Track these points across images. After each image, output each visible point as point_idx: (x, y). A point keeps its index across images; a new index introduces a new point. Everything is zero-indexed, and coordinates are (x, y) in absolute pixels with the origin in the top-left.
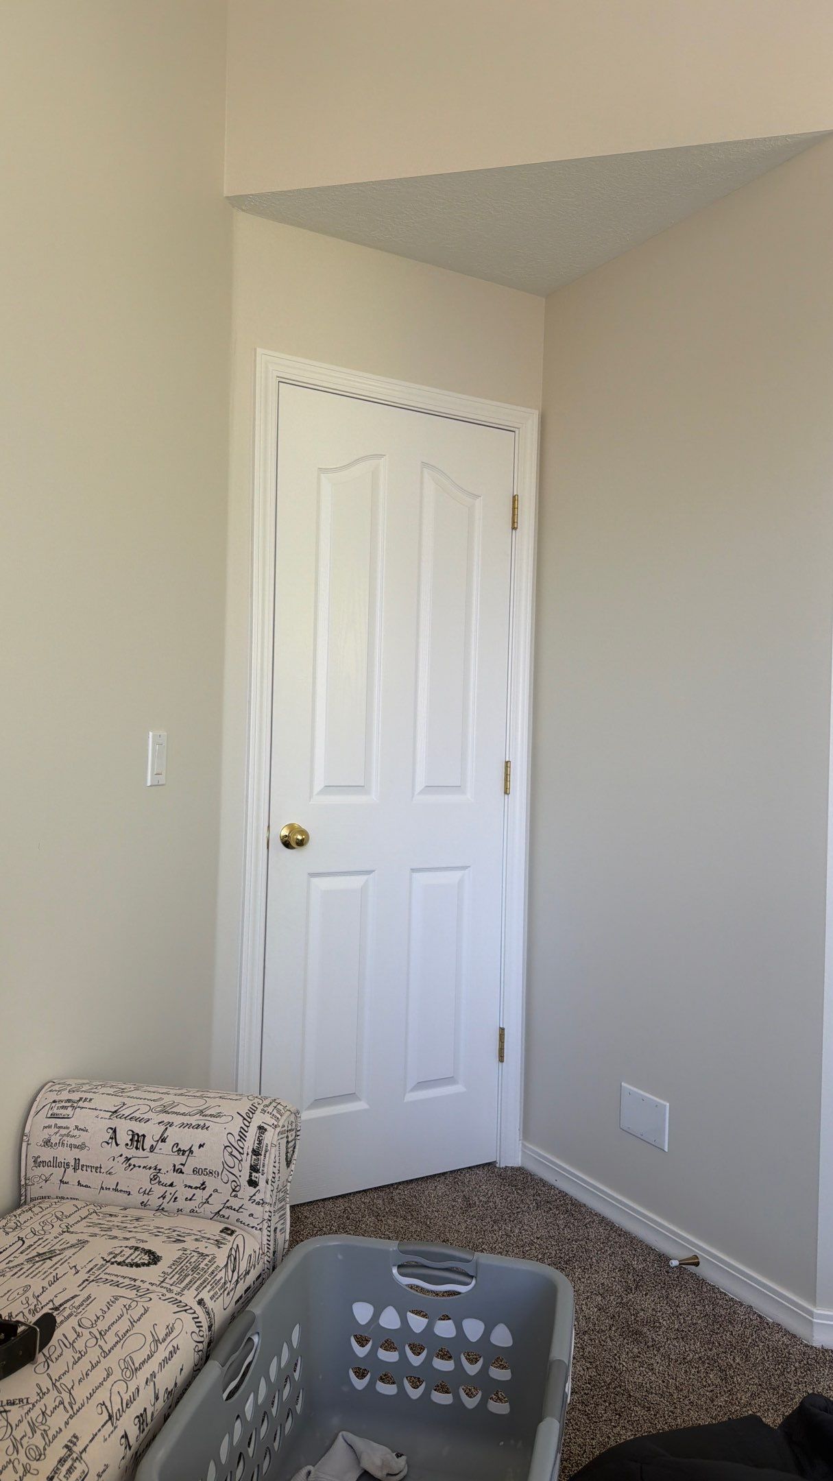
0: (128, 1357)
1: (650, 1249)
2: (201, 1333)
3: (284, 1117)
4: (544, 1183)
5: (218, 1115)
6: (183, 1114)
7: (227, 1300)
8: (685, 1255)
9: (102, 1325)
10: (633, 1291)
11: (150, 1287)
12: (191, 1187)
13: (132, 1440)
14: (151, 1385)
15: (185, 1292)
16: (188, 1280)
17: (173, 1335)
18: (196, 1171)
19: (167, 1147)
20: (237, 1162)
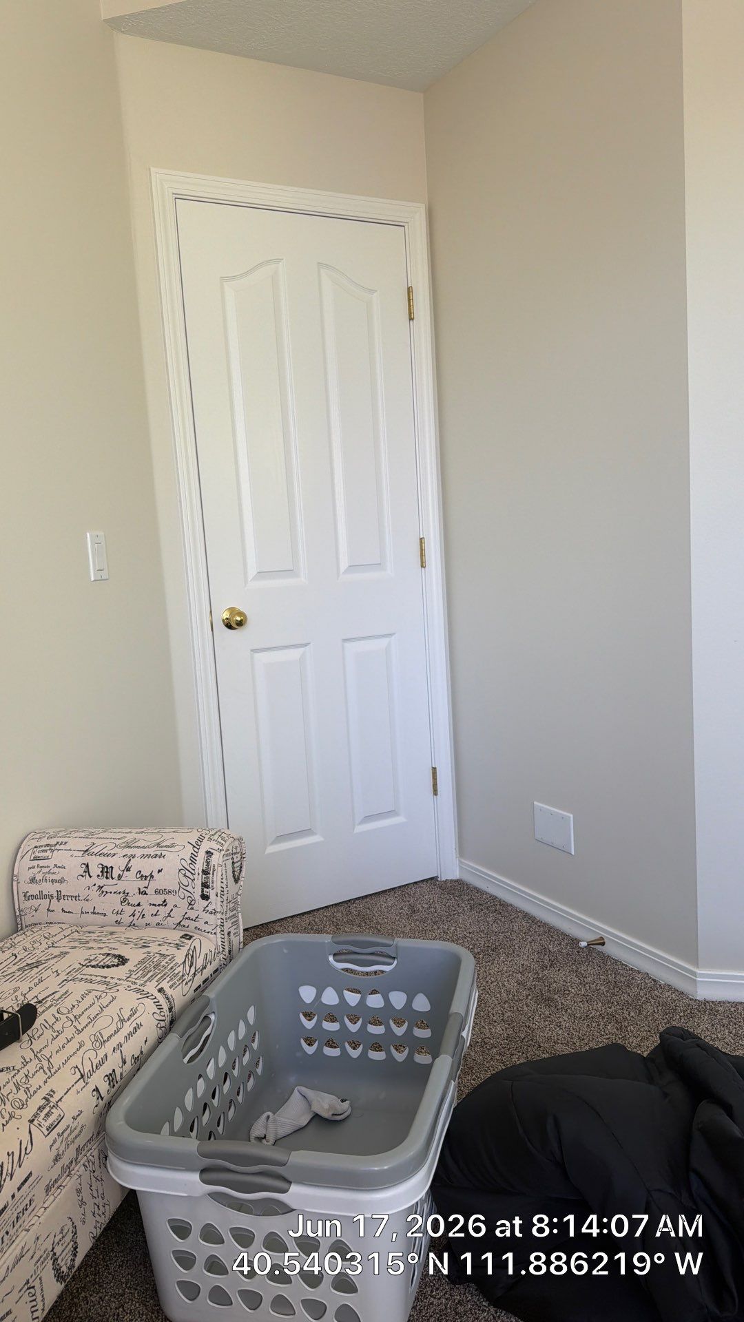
0: (98, 1033)
1: (565, 935)
2: (162, 1014)
3: (228, 843)
4: (478, 890)
5: (173, 845)
6: (144, 847)
7: (186, 988)
8: (592, 937)
9: (77, 1012)
10: (548, 968)
11: (119, 982)
12: (155, 905)
13: (104, 1093)
14: (119, 1051)
15: (148, 983)
16: (150, 974)
17: (136, 1016)
18: (157, 892)
19: (131, 875)
20: (190, 881)
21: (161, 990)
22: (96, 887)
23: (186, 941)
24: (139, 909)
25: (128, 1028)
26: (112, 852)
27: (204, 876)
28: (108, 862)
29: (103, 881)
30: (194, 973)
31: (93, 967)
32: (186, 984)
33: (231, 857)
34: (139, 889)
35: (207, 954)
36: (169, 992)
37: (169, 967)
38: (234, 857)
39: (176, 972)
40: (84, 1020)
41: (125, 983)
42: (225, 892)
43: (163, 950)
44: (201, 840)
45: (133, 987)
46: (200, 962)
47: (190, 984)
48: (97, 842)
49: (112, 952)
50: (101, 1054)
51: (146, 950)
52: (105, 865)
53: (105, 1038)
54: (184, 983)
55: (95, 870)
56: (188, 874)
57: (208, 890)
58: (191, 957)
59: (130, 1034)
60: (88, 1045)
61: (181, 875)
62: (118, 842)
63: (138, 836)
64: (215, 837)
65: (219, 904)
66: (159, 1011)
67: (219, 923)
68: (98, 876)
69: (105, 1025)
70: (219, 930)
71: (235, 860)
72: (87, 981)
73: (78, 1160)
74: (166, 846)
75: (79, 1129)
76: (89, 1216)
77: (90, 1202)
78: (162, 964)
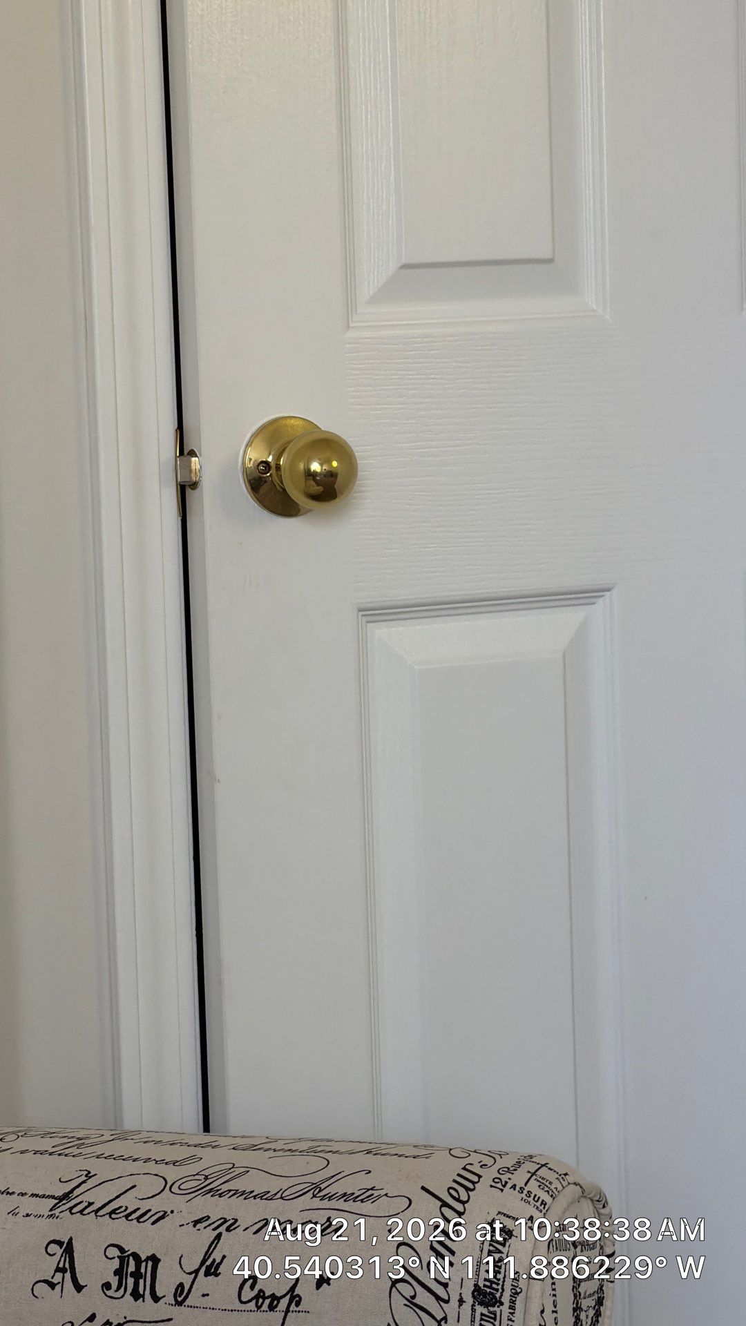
5: (368, 1195)
6: (262, 1196)
19: (222, 1290)
26: (156, 1205)
28: (140, 1240)
29: (123, 1307)
44: (467, 1182)
48: (102, 1169)
52: (130, 1247)
55: (94, 1267)
56: (424, 1298)
62: (172, 1174)
63: (242, 1159)
64: (519, 1178)
68: (106, 1286)
74: (346, 1196)
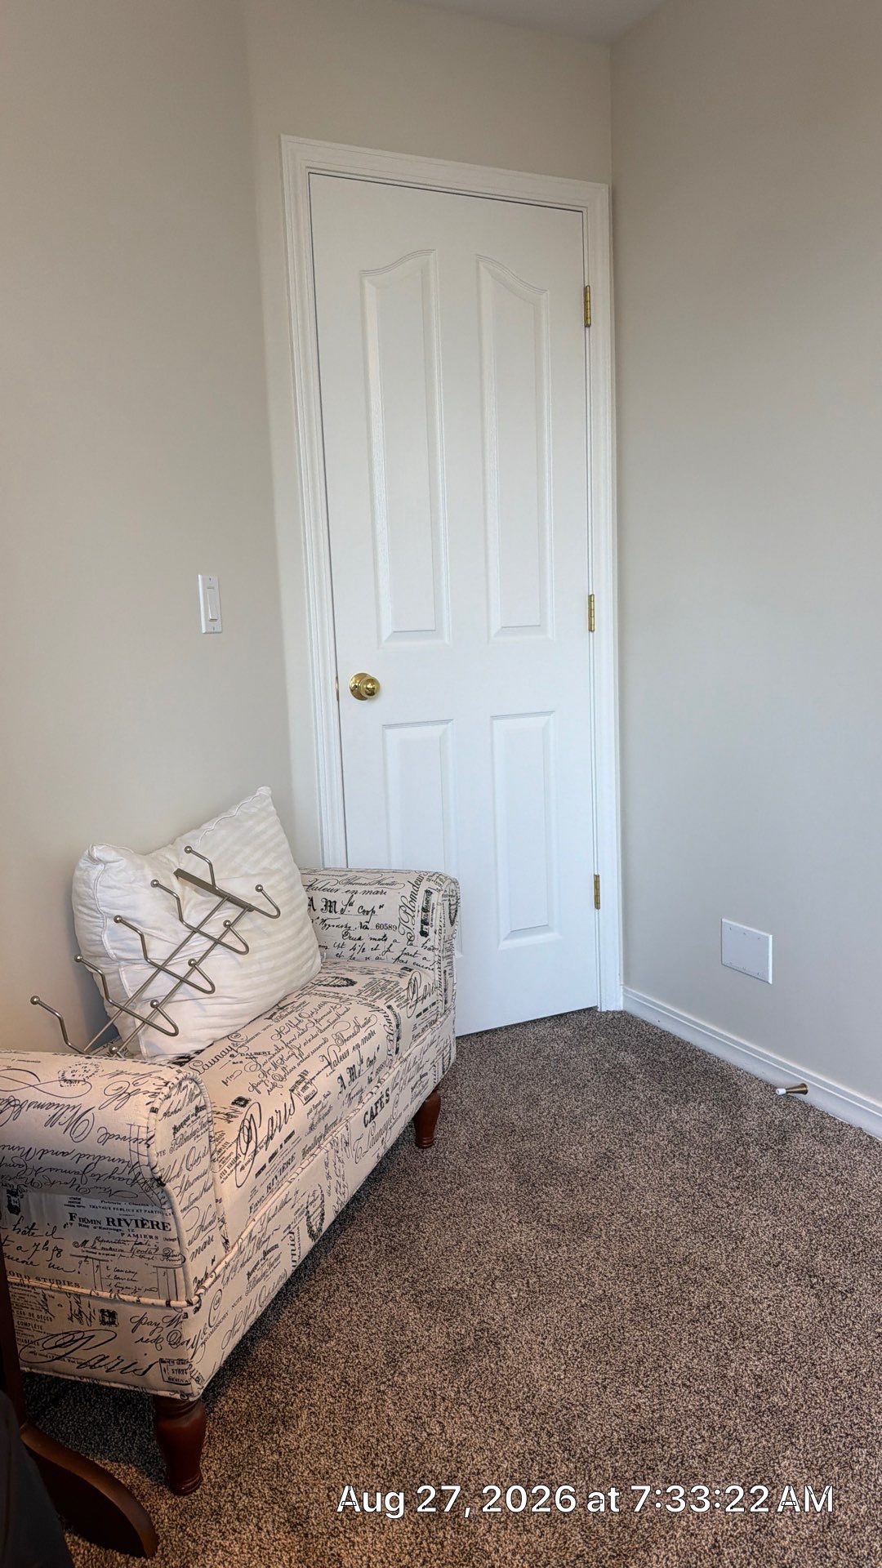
0: (338, 1033)
2: (392, 1028)
3: (446, 886)
6: (365, 884)
7: (410, 1011)
9: (316, 1017)
11: (349, 997)
12: (375, 939)
13: (346, 1084)
14: (357, 1051)
15: (377, 1000)
16: (378, 994)
17: (370, 1024)
18: (378, 926)
19: (354, 909)
20: (410, 918)
21: (389, 1007)
22: (319, 921)
23: (408, 973)
24: (360, 943)
25: (363, 1033)
26: (335, 887)
27: (424, 913)
29: (327, 915)
30: (417, 1001)
31: (325, 985)
32: (410, 1007)
33: (448, 898)
34: (361, 924)
35: (426, 986)
36: (397, 1010)
37: (395, 990)
38: (451, 899)
39: (402, 995)
40: (324, 1023)
41: (357, 998)
42: (443, 931)
43: (388, 977)
44: (420, 879)
45: (364, 1002)
46: (421, 992)
47: (413, 1008)
49: (341, 976)
50: (344, 1050)
51: (372, 976)
53: (346, 1038)
54: (409, 1006)
55: (319, 904)
56: (408, 911)
57: (427, 927)
58: (413, 984)
59: (365, 1040)
60: (332, 1041)
61: (401, 912)
62: (340, 879)
63: (359, 875)
64: (434, 878)
65: (437, 941)
66: (388, 1025)
67: (437, 959)
68: (322, 909)
69: (344, 1027)
70: (436, 966)
71: (452, 903)
72: (320, 995)
73: (326, 1137)
74: (387, 884)
75: (327, 1108)
76: (333, 1190)
77: (335, 1178)
78: (388, 987)
